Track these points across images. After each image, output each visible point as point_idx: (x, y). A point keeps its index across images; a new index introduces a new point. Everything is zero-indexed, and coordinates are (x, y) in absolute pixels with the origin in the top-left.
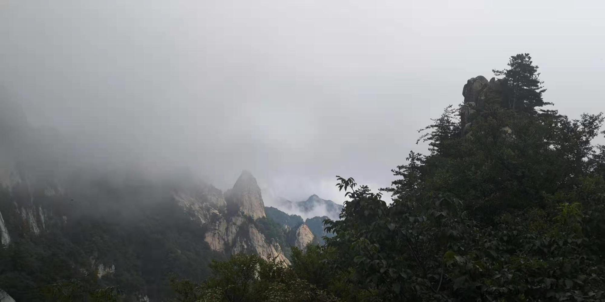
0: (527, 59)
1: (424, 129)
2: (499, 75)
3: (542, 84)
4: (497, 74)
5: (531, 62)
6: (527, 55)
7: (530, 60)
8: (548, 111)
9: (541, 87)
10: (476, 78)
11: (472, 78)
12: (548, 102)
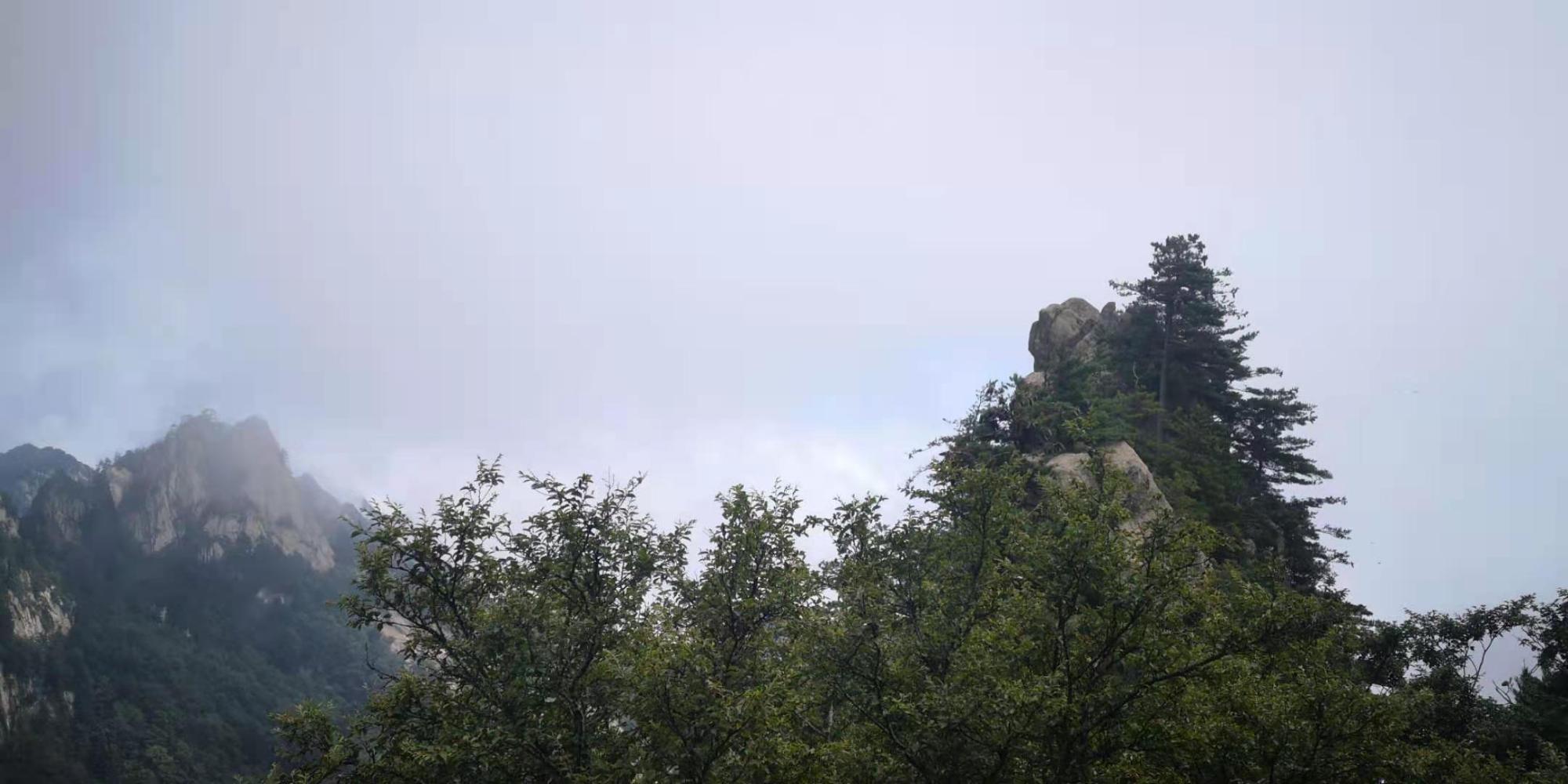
0: (1194, 250)
1: (923, 448)
2: (1128, 294)
3: (1242, 317)
4: (1122, 292)
5: (1205, 258)
6: (1193, 238)
7: (1201, 251)
8: (1268, 392)
9: (1243, 328)
10: (1064, 304)
11: (1050, 306)
12: (1267, 366)
